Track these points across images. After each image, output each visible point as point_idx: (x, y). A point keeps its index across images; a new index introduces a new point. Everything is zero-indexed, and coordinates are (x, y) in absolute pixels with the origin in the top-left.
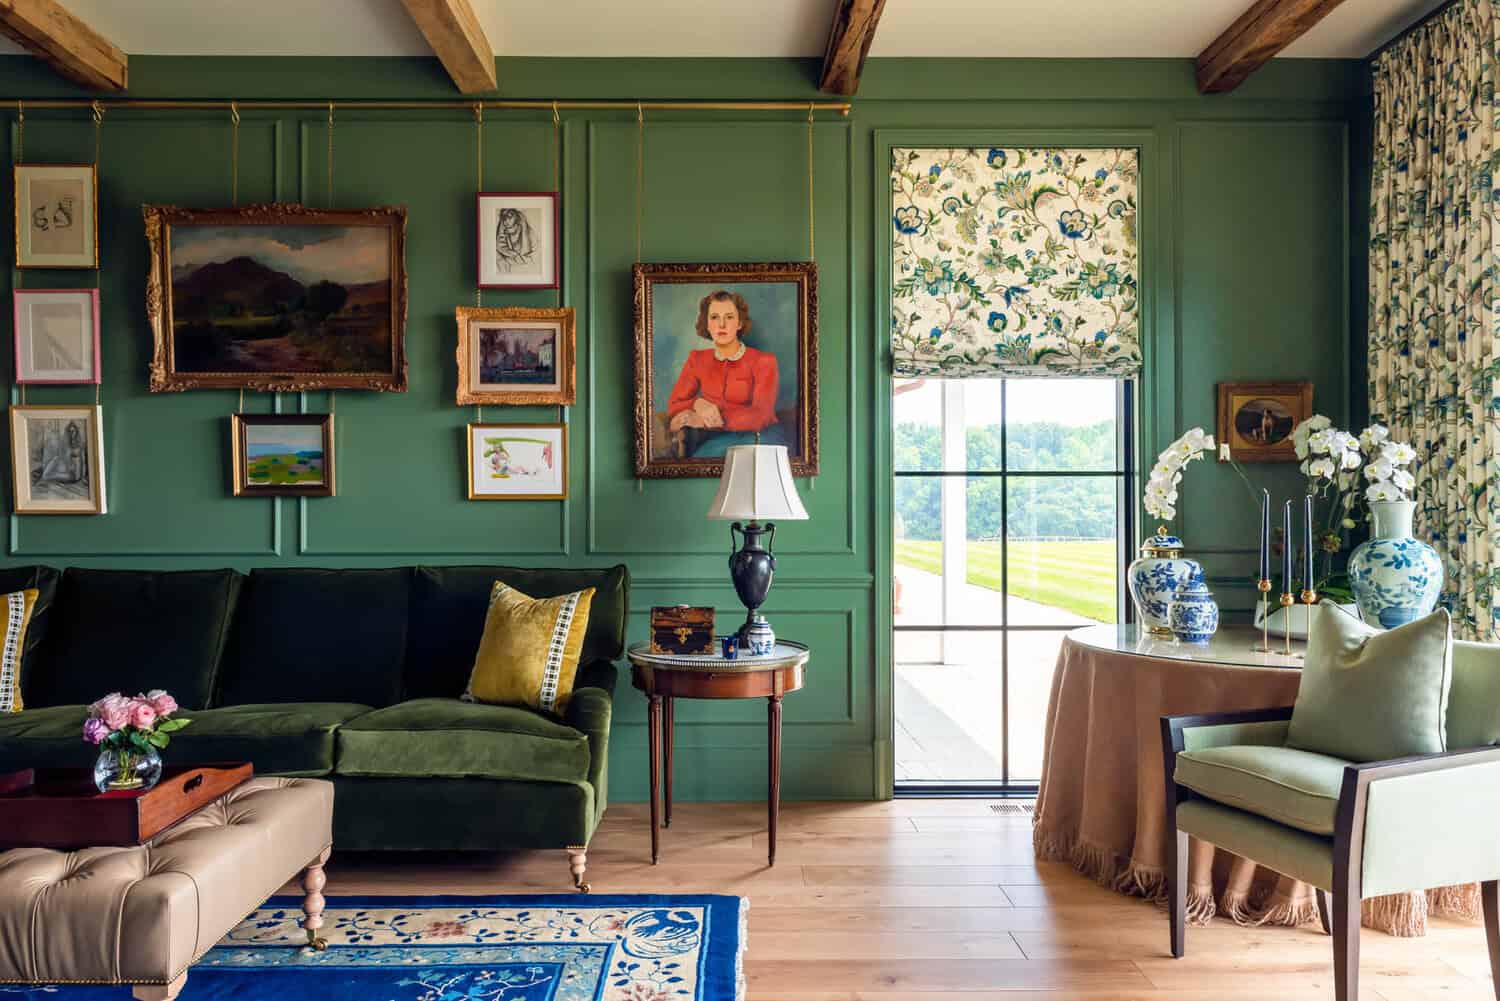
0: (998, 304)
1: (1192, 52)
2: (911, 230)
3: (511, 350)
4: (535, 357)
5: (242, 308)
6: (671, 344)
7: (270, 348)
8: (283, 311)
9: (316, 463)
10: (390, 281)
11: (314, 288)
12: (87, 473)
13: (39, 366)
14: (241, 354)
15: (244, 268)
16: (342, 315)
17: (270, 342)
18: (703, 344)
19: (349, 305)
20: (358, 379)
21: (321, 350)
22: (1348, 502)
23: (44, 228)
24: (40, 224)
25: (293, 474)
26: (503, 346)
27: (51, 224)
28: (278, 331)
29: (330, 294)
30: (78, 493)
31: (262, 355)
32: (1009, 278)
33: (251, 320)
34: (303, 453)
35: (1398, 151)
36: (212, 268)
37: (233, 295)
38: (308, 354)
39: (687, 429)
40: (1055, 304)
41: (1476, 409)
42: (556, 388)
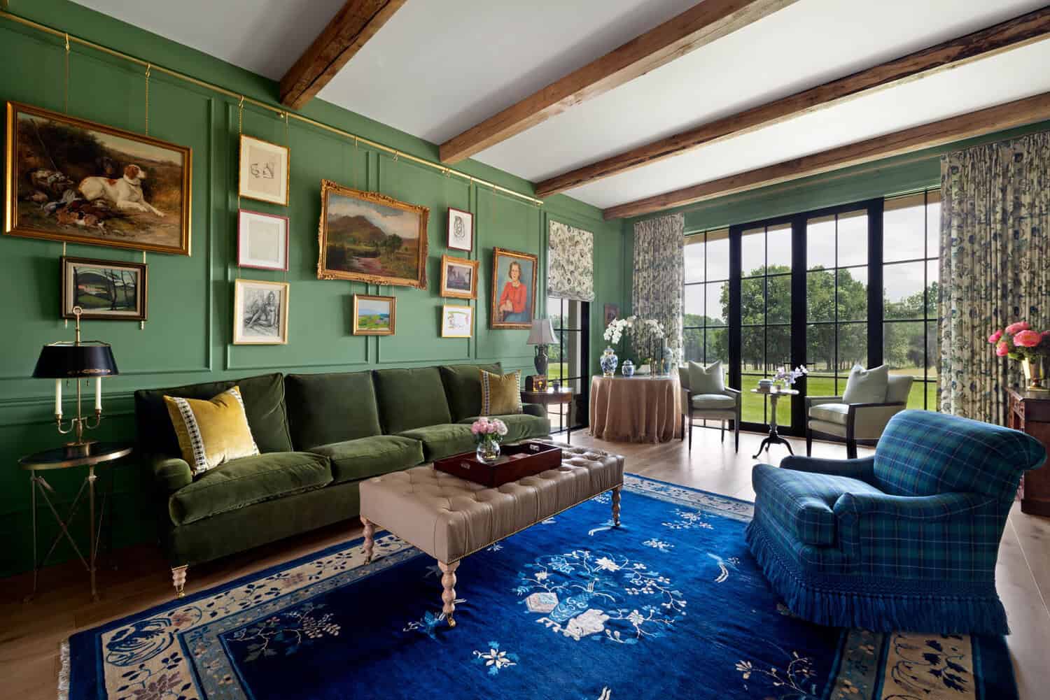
0: (569, 276)
1: (603, 207)
2: (553, 248)
3: (457, 275)
4: (463, 279)
5: (360, 242)
6: (501, 280)
7: (370, 263)
8: (377, 245)
9: (387, 319)
10: (419, 239)
11: (390, 236)
12: (278, 321)
13: (252, 256)
14: (357, 263)
15: (361, 221)
16: (400, 251)
17: (370, 259)
18: (510, 280)
19: (403, 247)
20: (405, 282)
21: (391, 267)
22: (633, 339)
23: (257, 177)
24: (255, 173)
25: (377, 324)
26: (454, 273)
27: (261, 174)
28: (374, 255)
29: (396, 241)
30: (272, 332)
31: (366, 265)
32: (572, 268)
33: (363, 247)
34: (382, 315)
35: (645, 249)
36: (347, 218)
37: (356, 234)
38: (386, 268)
39: (504, 312)
40: (579, 277)
41: (668, 316)
42: (470, 292)
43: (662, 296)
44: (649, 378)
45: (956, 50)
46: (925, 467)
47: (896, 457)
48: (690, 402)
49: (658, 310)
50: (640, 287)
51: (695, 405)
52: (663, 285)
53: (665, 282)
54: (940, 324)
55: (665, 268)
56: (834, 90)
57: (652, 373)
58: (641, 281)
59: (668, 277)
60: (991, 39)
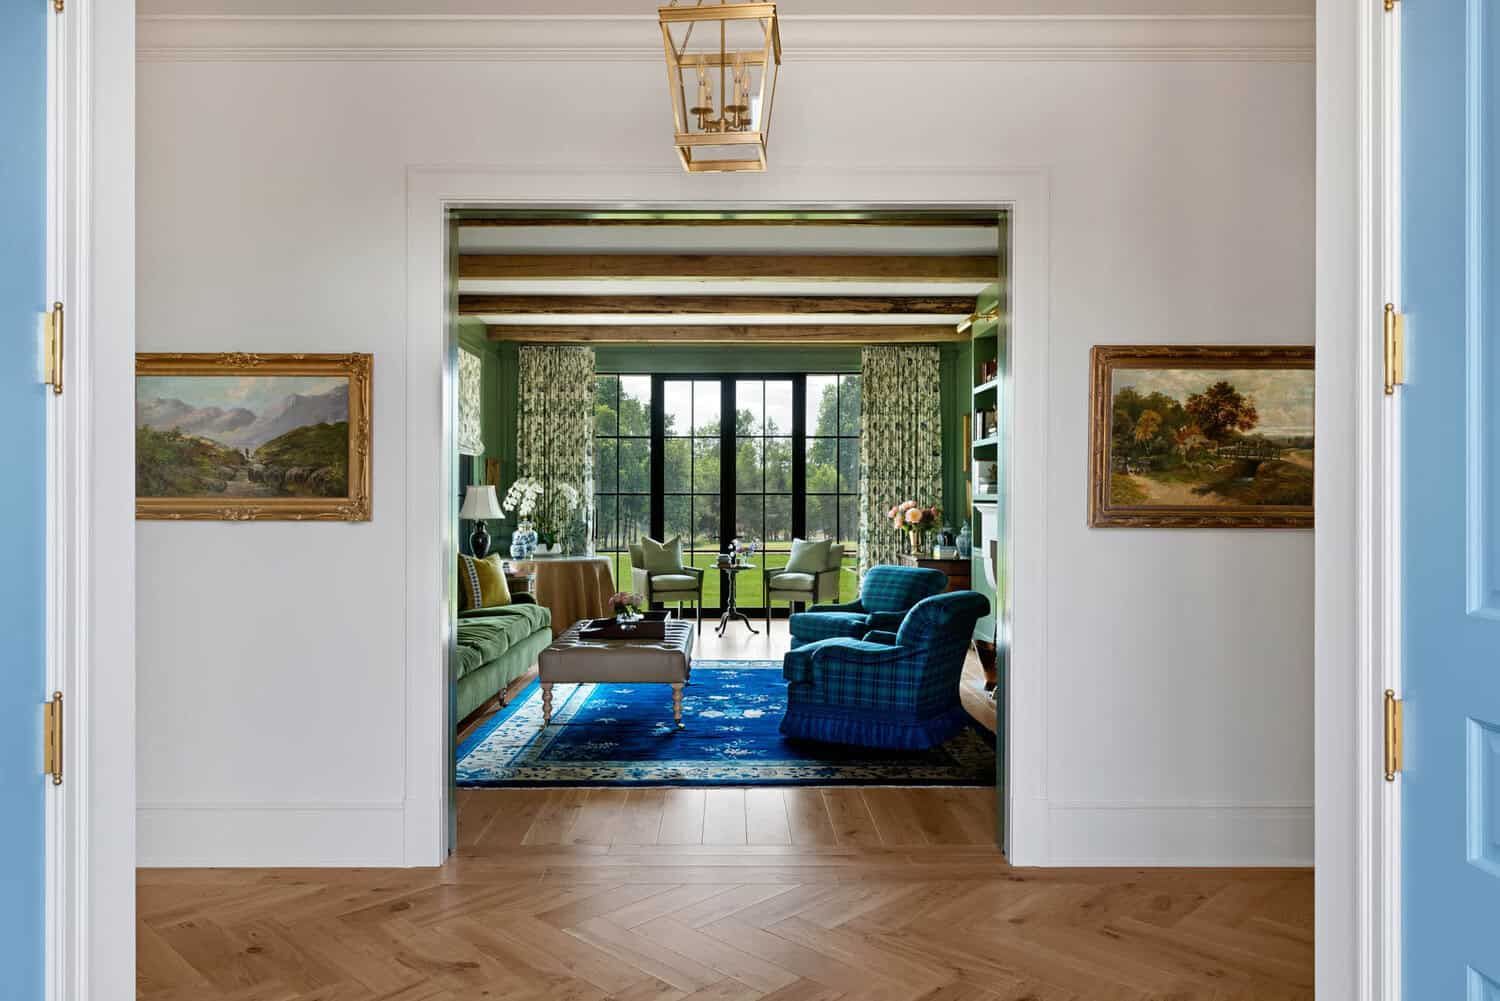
35: (540, 385)
43: (569, 452)
44: (561, 559)
45: (889, 306)
46: (898, 596)
47: (879, 594)
48: (650, 583)
49: (563, 469)
50: (533, 435)
51: (655, 587)
52: (570, 437)
53: (572, 433)
54: (860, 499)
55: (572, 414)
56: (811, 305)
57: (563, 553)
58: (534, 428)
59: (576, 428)
60: (908, 306)
